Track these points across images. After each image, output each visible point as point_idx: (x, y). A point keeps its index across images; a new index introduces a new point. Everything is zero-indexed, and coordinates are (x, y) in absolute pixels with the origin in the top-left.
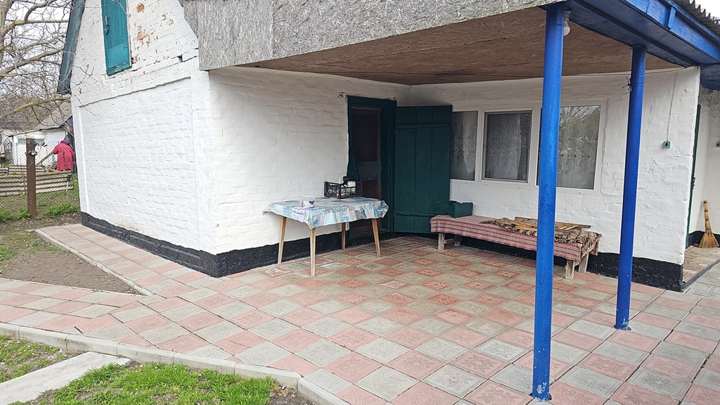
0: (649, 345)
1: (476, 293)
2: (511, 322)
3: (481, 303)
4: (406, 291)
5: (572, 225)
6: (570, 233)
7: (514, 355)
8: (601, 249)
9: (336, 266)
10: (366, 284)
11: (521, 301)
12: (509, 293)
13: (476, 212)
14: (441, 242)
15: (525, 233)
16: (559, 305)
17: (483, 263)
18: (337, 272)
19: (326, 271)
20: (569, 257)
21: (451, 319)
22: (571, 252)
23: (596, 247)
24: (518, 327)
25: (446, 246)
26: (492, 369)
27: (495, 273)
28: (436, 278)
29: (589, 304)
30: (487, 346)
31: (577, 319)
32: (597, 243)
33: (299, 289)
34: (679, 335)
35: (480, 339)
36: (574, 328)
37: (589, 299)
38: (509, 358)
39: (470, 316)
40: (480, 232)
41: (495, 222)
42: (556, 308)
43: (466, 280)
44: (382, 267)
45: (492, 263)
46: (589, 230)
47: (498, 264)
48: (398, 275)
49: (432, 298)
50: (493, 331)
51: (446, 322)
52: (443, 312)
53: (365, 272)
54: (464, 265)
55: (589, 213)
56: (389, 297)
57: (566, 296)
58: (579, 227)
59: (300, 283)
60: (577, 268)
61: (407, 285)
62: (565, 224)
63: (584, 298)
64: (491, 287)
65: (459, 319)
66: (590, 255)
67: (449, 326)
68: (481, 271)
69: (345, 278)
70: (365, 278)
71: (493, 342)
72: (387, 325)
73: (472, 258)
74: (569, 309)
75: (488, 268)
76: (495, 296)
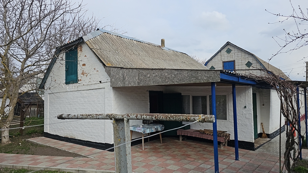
0: (244, 164)
1: (196, 153)
2: (207, 160)
3: (197, 155)
4: (174, 153)
5: (222, 131)
6: (221, 133)
7: (209, 167)
8: (231, 139)
9: (149, 147)
10: (161, 152)
11: (209, 155)
12: (205, 153)
13: (191, 128)
14: (181, 139)
15: (208, 134)
16: (220, 155)
17: (195, 145)
18: (150, 149)
19: (147, 149)
20: (222, 141)
21: (190, 160)
22: (222, 140)
23: (229, 138)
24: (209, 161)
25: (182, 140)
26: (204, 170)
27: (200, 147)
28: (182, 149)
29: (228, 155)
30: (201, 165)
31: (225, 158)
32: (229, 137)
33: (141, 154)
34: (252, 161)
35: (199, 164)
36: (224, 160)
37: (228, 154)
38: (208, 168)
39: (195, 159)
40: (193, 134)
41: (198, 131)
42: (219, 156)
43: (191, 150)
44: (164, 147)
45: (198, 144)
46: (227, 133)
47: (200, 145)
48: (170, 149)
49: (183, 155)
50: (202, 162)
51: (189, 160)
52: (187, 158)
53: (159, 148)
54: (190, 145)
55: (226, 127)
56: (169, 155)
57: (221, 153)
58: (224, 132)
59: (140, 152)
60: (224, 145)
61: (174, 152)
62: (219, 131)
63: (227, 153)
64: (200, 151)
65: (192, 160)
66: (228, 141)
67: (190, 161)
68: (195, 147)
69: (153, 150)
70: (160, 150)
71: (203, 164)
72: (172, 162)
73: (191, 143)
74: (222, 156)
75: (197, 146)
76: (201, 154)
